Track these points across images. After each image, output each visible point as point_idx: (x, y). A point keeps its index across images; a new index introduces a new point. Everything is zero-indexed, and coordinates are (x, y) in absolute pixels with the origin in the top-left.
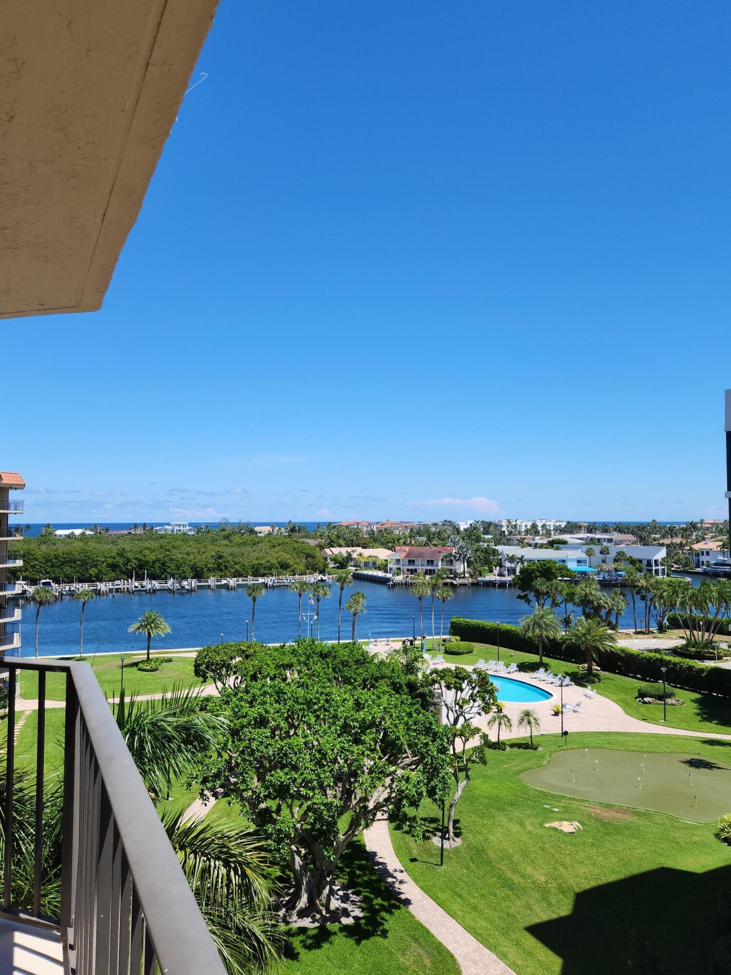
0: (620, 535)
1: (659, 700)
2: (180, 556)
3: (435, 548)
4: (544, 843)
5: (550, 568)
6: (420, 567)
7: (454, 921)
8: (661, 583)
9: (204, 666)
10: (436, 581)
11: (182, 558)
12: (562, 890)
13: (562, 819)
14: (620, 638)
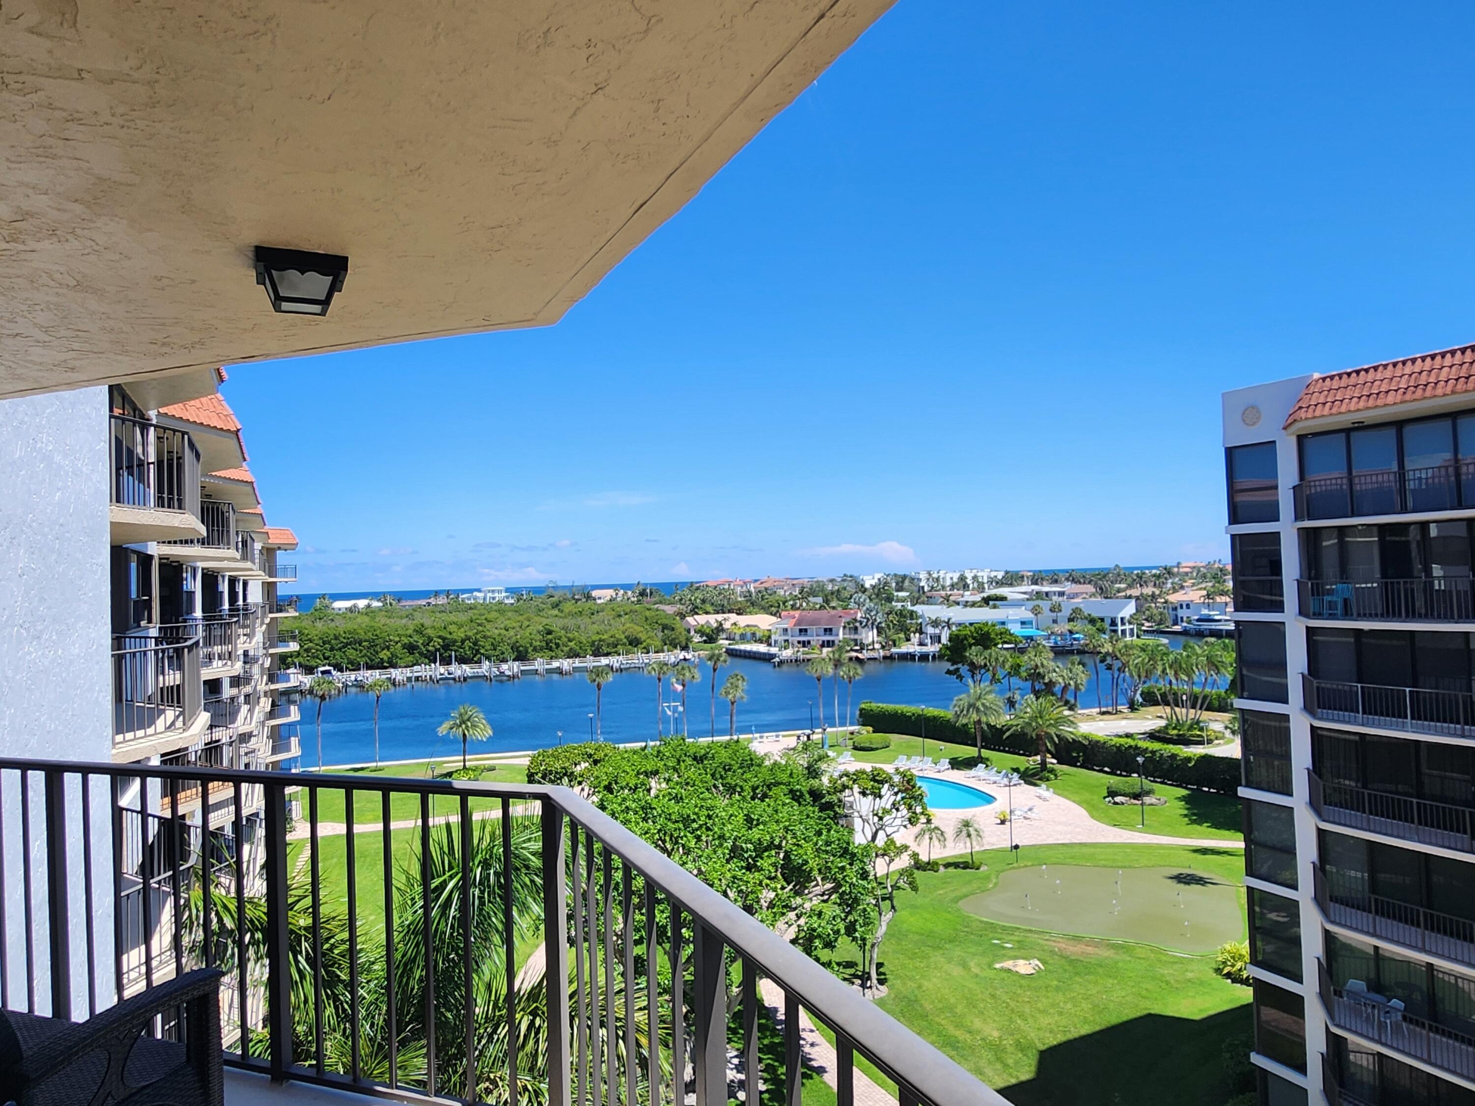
0: (1074, 585)
1: (1135, 799)
2: (497, 632)
3: (833, 612)
4: (996, 989)
5: (988, 633)
6: (816, 638)
7: (884, 1092)
8: (1132, 647)
9: (540, 775)
10: (840, 656)
11: (500, 635)
12: (1020, 1047)
13: (1016, 958)
14: (1081, 721)
